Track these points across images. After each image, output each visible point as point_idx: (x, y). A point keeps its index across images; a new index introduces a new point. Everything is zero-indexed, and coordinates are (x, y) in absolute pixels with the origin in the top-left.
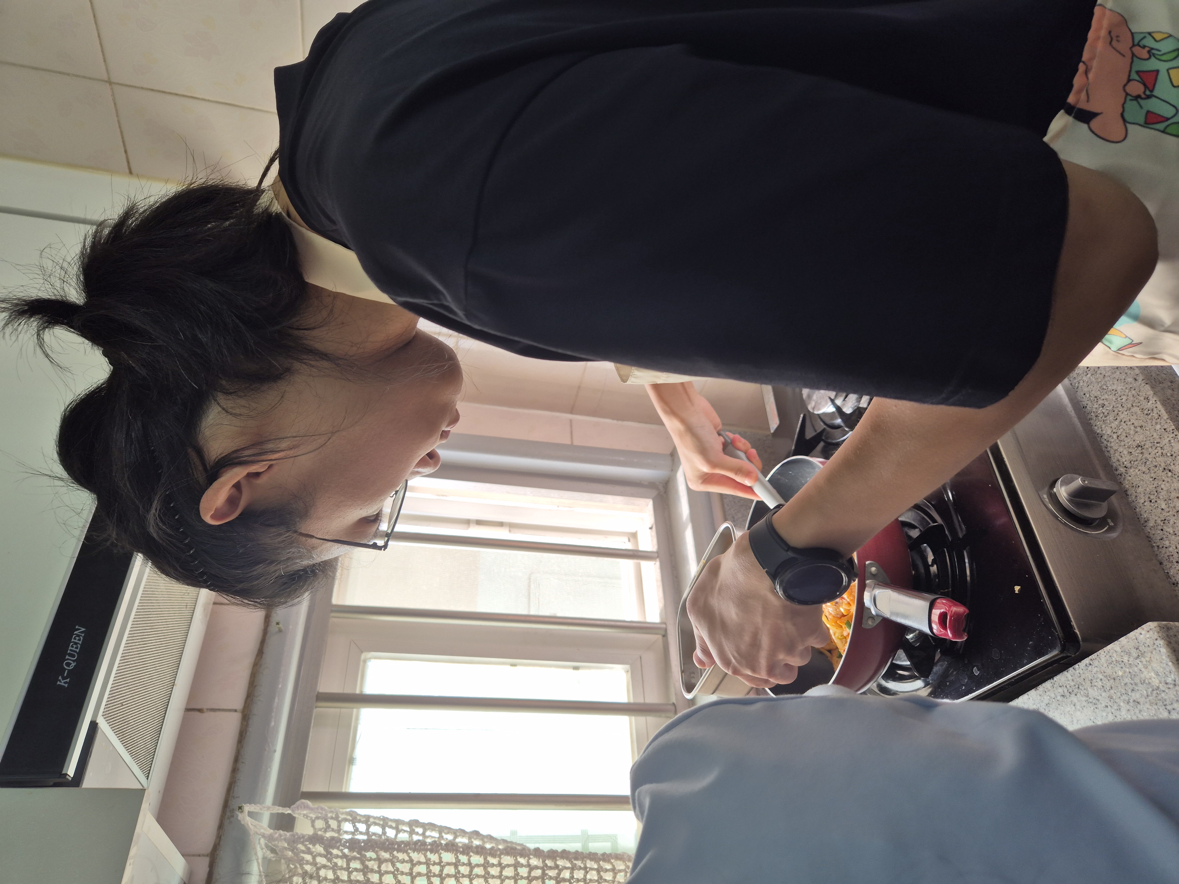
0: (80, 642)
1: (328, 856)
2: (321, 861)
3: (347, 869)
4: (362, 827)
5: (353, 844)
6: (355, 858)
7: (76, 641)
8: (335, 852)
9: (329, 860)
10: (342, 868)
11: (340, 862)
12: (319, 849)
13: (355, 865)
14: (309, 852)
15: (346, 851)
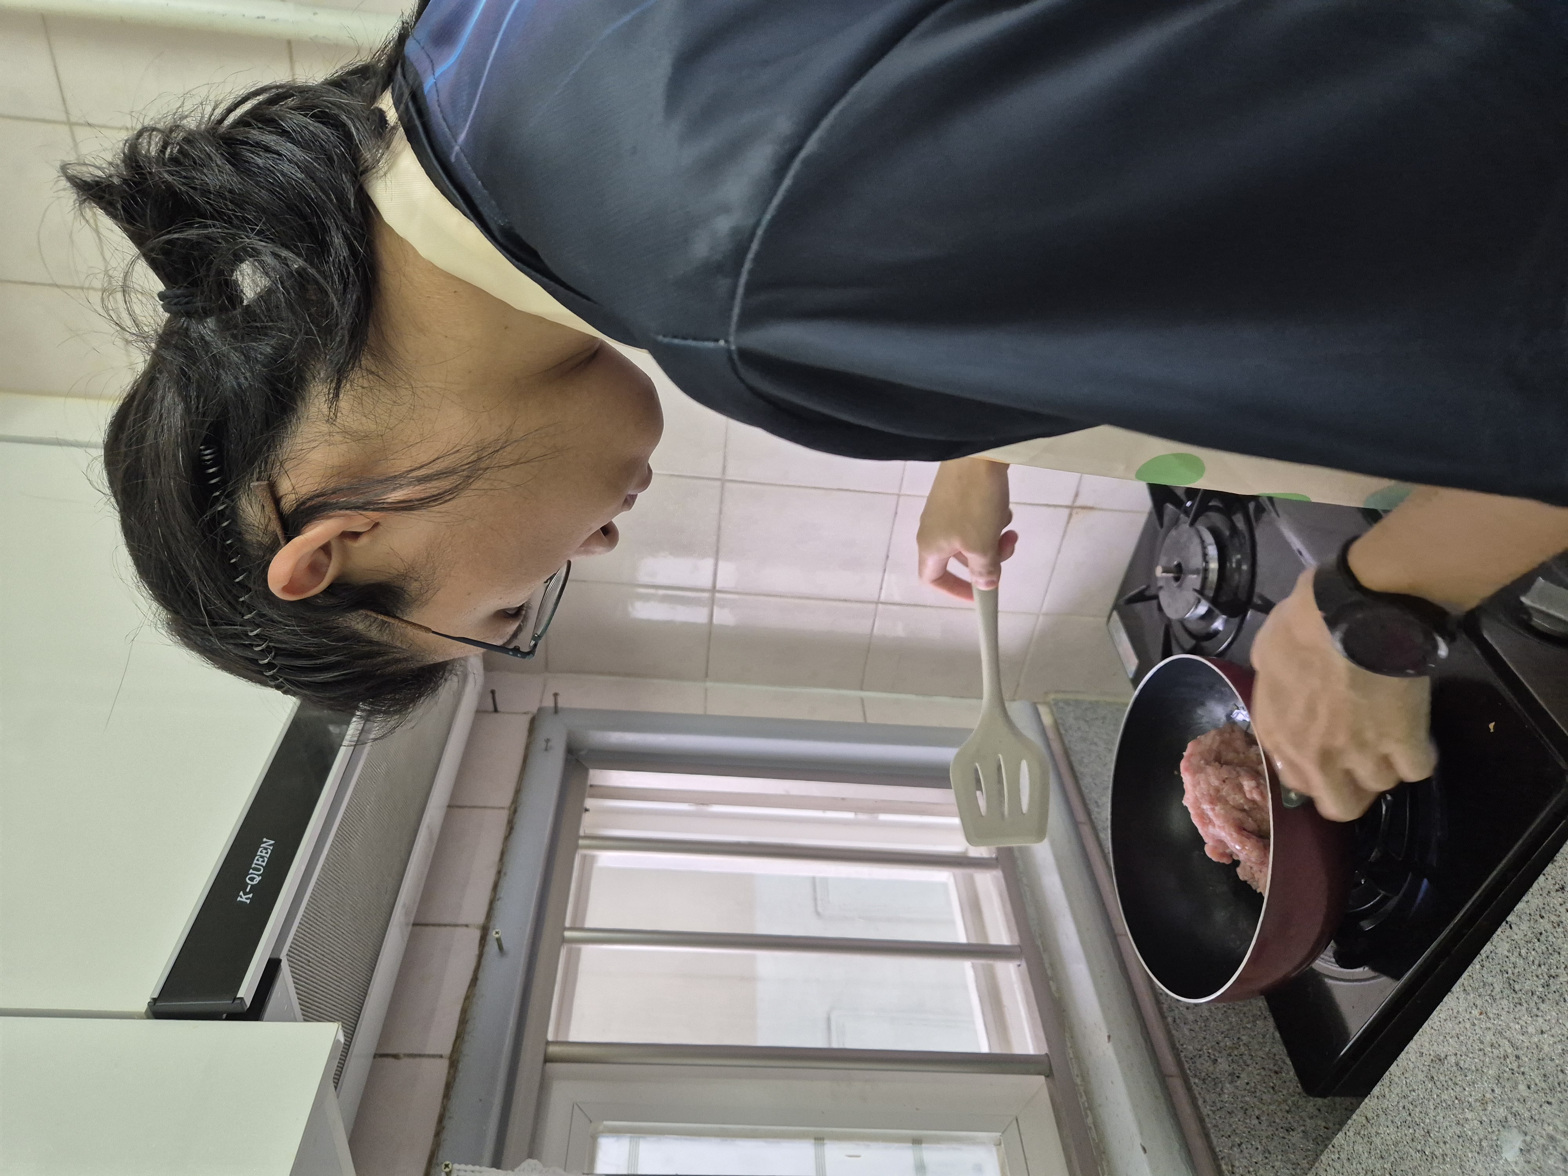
0: (268, 856)
7: (263, 854)
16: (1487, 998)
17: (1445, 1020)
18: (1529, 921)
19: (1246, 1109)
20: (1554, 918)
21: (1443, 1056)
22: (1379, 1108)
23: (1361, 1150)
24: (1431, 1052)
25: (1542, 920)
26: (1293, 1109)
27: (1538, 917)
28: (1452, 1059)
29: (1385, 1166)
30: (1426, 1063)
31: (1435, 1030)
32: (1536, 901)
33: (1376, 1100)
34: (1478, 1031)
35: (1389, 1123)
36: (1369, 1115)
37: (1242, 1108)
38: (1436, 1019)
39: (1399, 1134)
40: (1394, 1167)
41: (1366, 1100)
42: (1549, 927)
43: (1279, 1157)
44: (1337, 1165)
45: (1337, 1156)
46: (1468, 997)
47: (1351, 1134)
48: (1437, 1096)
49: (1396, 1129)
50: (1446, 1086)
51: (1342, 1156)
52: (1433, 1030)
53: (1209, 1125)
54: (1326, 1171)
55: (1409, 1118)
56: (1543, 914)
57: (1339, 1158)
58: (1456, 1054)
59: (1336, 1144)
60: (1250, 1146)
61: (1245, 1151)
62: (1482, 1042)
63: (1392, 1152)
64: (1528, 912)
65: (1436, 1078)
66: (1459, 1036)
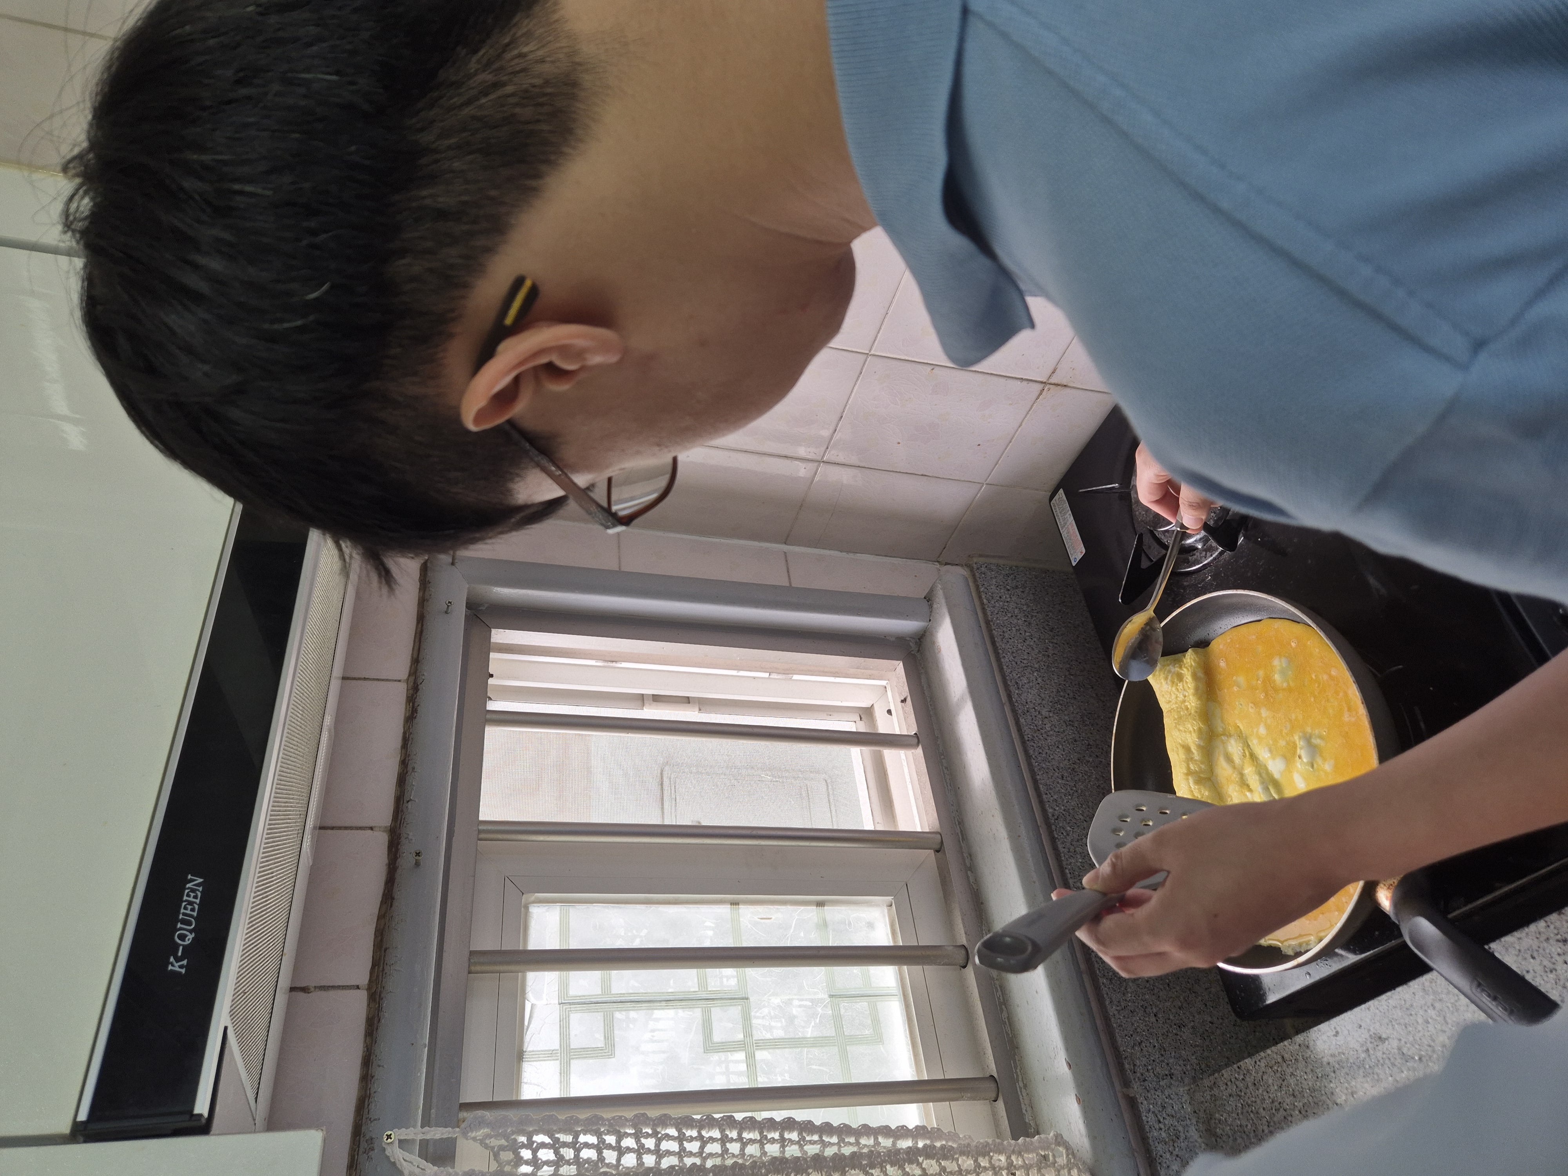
16: (1450, 1005)
17: (1395, 1007)
18: (1518, 956)
19: (1146, 1007)
20: (1546, 962)
21: (1384, 1036)
22: (1300, 1054)
23: (1270, 1081)
24: (1371, 1029)
25: (1532, 960)
26: (1185, 1005)
27: (1528, 957)
28: (1395, 1043)
29: (1296, 1104)
30: (1363, 1036)
31: (1380, 1011)
32: (1531, 942)
33: (1297, 1047)
34: (1431, 1028)
35: (1308, 1070)
36: (1286, 1056)
37: (1142, 1006)
38: (1384, 1003)
39: (1318, 1084)
40: (1306, 1107)
41: (1286, 1043)
42: (1539, 969)
43: (1173, 1054)
44: (1241, 1085)
45: (1242, 1077)
46: (1427, 996)
47: (1262, 1064)
48: (1370, 1067)
49: (1315, 1078)
50: (1381, 1061)
51: (1248, 1079)
52: (1377, 1011)
53: (1115, 1025)
54: (1227, 1084)
55: (1333, 1074)
56: (1535, 954)
57: (1243, 1079)
58: (1400, 1040)
59: (1243, 1067)
60: (1148, 1045)
61: (1145, 1049)
62: (1433, 1041)
63: (1305, 1095)
64: (1518, 948)
65: (1371, 1052)
66: (1408, 1026)
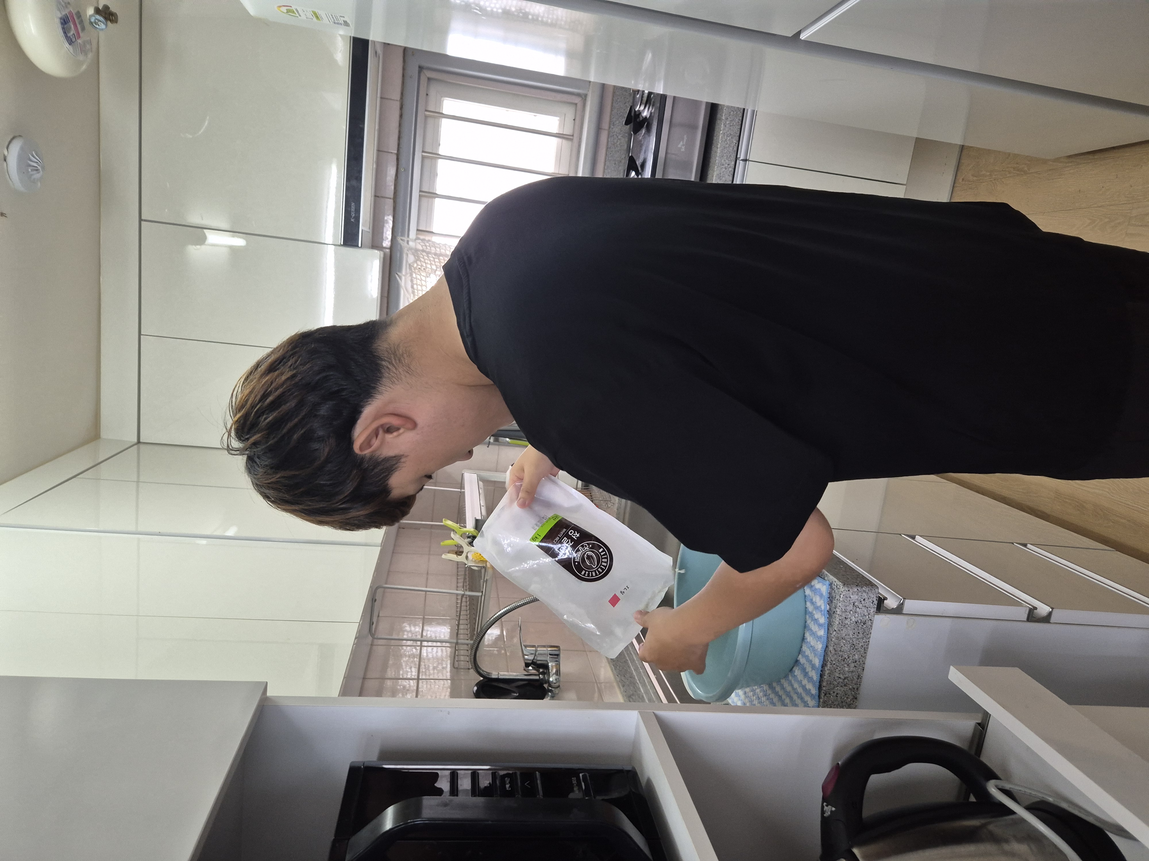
1: (428, 257)
2: (426, 257)
3: (434, 261)
4: (438, 250)
5: (435, 254)
6: (436, 258)
8: (430, 255)
9: (428, 258)
10: (432, 261)
11: (432, 259)
12: (424, 254)
13: (437, 260)
14: (422, 254)
15: (433, 256)
